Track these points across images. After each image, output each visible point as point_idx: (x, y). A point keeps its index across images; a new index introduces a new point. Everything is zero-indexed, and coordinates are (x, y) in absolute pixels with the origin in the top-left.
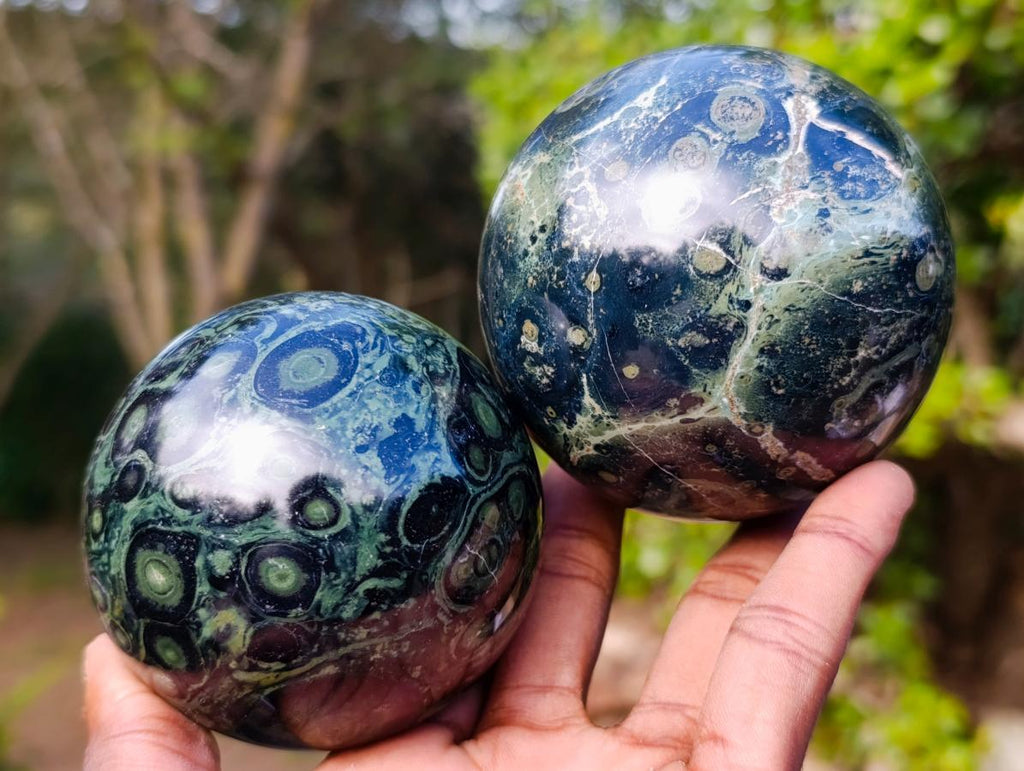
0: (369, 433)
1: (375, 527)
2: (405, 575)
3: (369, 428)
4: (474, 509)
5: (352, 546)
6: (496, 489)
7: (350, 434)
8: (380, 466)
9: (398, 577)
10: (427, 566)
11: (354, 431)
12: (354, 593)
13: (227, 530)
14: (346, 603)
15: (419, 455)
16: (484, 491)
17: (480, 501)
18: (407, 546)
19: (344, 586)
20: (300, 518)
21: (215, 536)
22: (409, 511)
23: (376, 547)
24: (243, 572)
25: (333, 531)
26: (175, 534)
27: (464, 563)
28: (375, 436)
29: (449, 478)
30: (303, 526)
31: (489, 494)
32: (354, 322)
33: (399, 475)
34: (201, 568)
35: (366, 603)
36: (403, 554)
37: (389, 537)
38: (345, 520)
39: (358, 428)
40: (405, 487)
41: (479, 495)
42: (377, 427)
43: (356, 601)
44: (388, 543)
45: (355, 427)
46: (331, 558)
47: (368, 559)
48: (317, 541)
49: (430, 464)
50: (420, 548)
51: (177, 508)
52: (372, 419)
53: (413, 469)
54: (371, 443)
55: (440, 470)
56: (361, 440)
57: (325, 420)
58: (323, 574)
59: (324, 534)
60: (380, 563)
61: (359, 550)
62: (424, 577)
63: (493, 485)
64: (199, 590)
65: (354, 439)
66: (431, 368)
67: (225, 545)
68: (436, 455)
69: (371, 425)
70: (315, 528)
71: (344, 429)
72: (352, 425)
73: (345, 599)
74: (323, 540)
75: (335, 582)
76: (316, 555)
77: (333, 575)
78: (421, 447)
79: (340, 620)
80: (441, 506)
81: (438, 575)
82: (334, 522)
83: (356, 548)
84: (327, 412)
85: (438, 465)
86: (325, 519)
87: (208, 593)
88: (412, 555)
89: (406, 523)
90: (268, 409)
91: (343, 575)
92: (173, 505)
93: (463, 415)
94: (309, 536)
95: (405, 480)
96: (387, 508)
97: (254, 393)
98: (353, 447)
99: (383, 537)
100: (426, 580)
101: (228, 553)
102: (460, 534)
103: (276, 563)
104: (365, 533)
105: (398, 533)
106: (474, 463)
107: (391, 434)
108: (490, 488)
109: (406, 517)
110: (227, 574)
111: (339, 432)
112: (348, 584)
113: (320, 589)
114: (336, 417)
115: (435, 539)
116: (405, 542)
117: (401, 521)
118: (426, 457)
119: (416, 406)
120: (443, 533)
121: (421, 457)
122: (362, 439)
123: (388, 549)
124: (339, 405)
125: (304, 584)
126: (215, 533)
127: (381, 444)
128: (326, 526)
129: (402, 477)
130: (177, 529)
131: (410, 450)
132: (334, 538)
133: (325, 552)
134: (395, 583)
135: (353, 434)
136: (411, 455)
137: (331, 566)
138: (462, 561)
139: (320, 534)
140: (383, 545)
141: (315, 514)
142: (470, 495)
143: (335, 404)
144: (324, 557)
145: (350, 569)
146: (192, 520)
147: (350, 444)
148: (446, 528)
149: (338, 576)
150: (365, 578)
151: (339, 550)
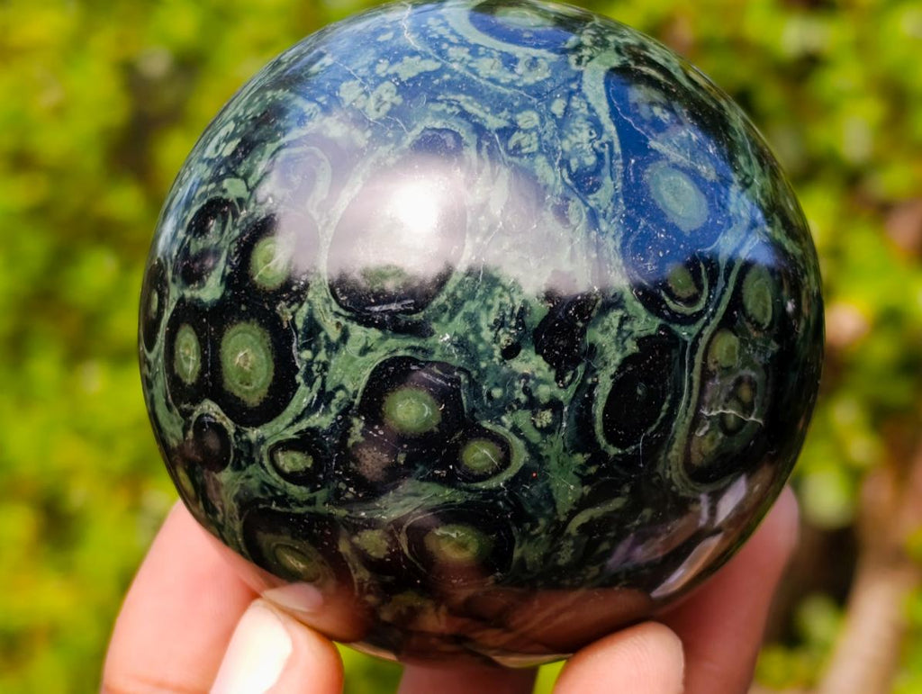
0: (513, 323)
1: (565, 450)
2: (627, 489)
3: (512, 315)
4: (698, 359)
5: (541, 485)
6: (722, 309)
7: (487, 335)
8: (544, 366)
9: (618, 495)
10: (654, 464)
11: (492, 328)
12: (565, 535)
13: (366, 506)
14: (559, 548)
15: (595, 326)
16: (707, 323)
17: (703, 342)
18: (617, 455)
19: (547, 533)
20: (458, 472)
21: (353, 515)
22: (606, 410)
23: (575, 473)
24: (406, 551)
25: (508, 474)
26: (299, 516)
27: (706, 433)
28: (523, 325)
29: (649, 337)
30: (465, 480)
31: (714, 322)
32: (438, 125)
33: (574, 368)
34: (349, 553)
35: (586, 539)
36: (615, 467)
37: (587, 456)
38: (520, 456)
39: (496, 322)
40: (589, 381)
41: (700, 335)
42: (522, 310)
43: (571, 543)
44: (589, 463)
45: (491, 321)
46: (518, 508)
47: (567, 490)
48: (491, 493)
49: (614, 331)
50: (637, 449)
51: (288, 484)
52: (512, 300)
53: (593, 351)
54: (520, 338)
55: (631, 333)
56: (505, 339)
57: (446, 324)
58: (514, 529)
59: (498, 482)
60: (586, 490)
61: (551, 487)
62: (655, 479)
63: (716, 307)
64: (356, 577)
65: (496, 339)
66: (574, 164)
67: (371, 524)
68: (619, 313)
69: (513, 308)
70: (484, 477)
71: (477, 331)
72: (486, 320)
73: (556, 546)
74: (499, 489)
75: (533, 533)
76: (496, 509)
77: (528, 525)
78: (594, 314)
79: (558, 569)
80: (648, 381)
81: (674, 467)
82: (505, 462)
83: (548, 485)
84: (445, 310)
85: (626, 327)
86: (493, 464)
87: (370, 579)
88: (628, 462)
89: (605, 428)
90: (363, 328)
91: (542, 522)
92: (282, 481)
93: (643, 222)
94: (478, 490)
95: (586, 372)
96: (572, 420)
97: (335, 307)
98: (497, 353)
99: (580, 458)
100: (659, 481)
101: (377, 533)
102: (688, 403)
103: (445, 533)
104: (553, 463)
105: (599, 445)
106: (679, 293)
107: (546, 313)
108: (713, 314)
109: (605, 420)
110: (386, 557)
111: (471, 337)
112: (553, 528)
113: (517, 546)
114: (460, 315)
115: (654, 427)
116: (613, 451)
117: (599, 427)
118: (606, 324)
119: (569, 248)
120: (662, 414)
121: (599, 328)
122: (507, 336)
123: (592, 470)
124: (459, 294)
125: (493, 546)
126: (351, 512)
127: (537, 332)
128: (497, 472)
129: (581, 369)
130: (298, 510)
131: (580, 324)
132: (512, 483)
133: (507, 503)
134: (617, 503)
135: (493, 334)
136: (583, 331)
137: (521, 516)
138: (701, 433)
139: (493, 483)
140: (583, 467)
141: (476, 461)
142: (686, 342)
143: (453, 294)
144: (509, 509)
145: (549, 511)
146: (315, 498)
147: (493, 350)
148: (666, 406)
149: (535, 525)
150: (572, 514)
151: (525, 495)
